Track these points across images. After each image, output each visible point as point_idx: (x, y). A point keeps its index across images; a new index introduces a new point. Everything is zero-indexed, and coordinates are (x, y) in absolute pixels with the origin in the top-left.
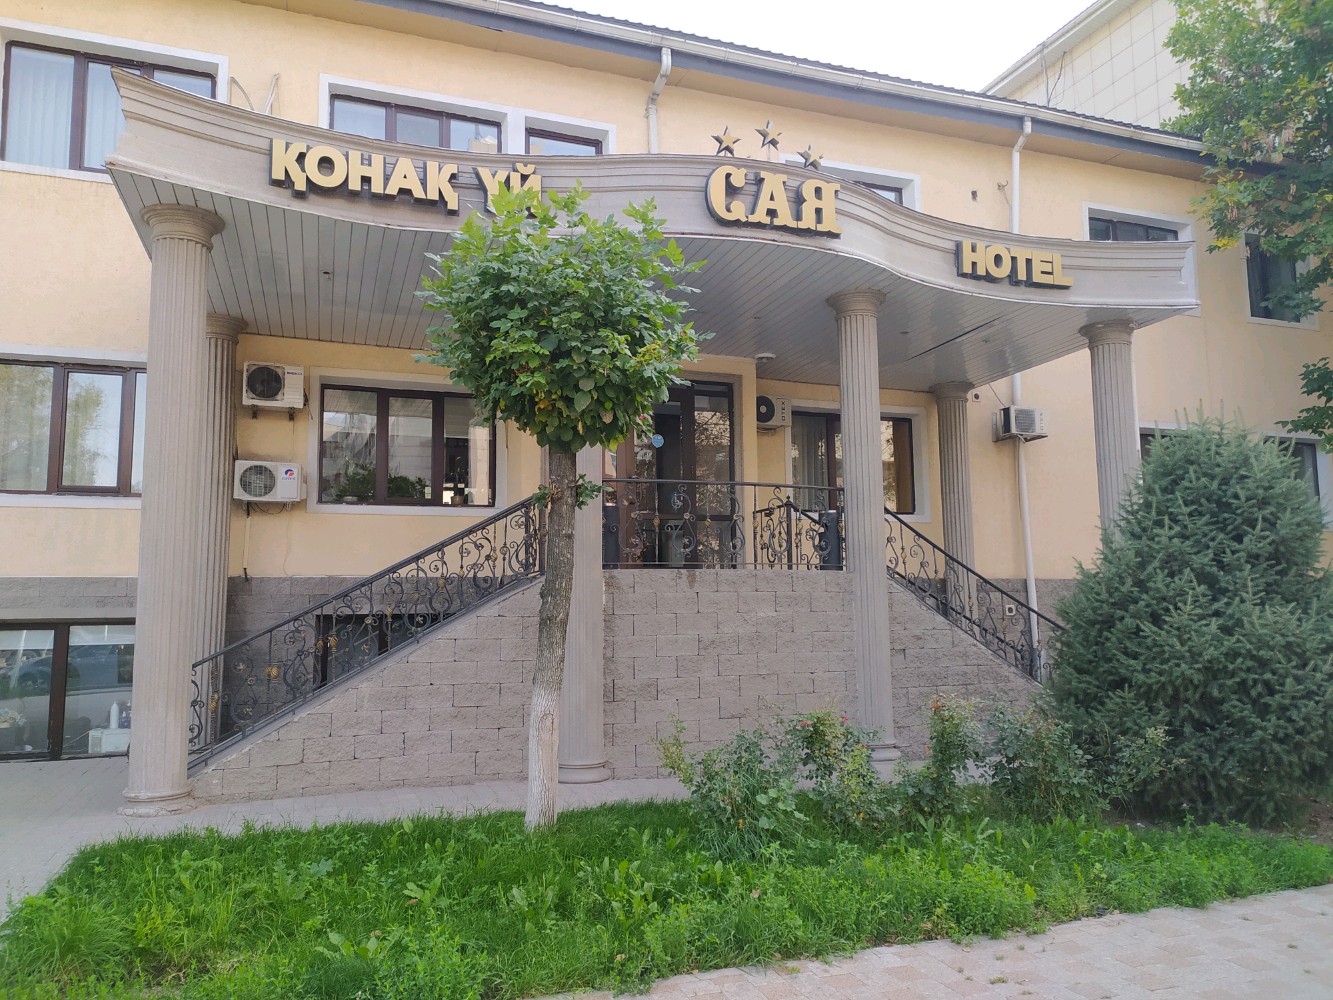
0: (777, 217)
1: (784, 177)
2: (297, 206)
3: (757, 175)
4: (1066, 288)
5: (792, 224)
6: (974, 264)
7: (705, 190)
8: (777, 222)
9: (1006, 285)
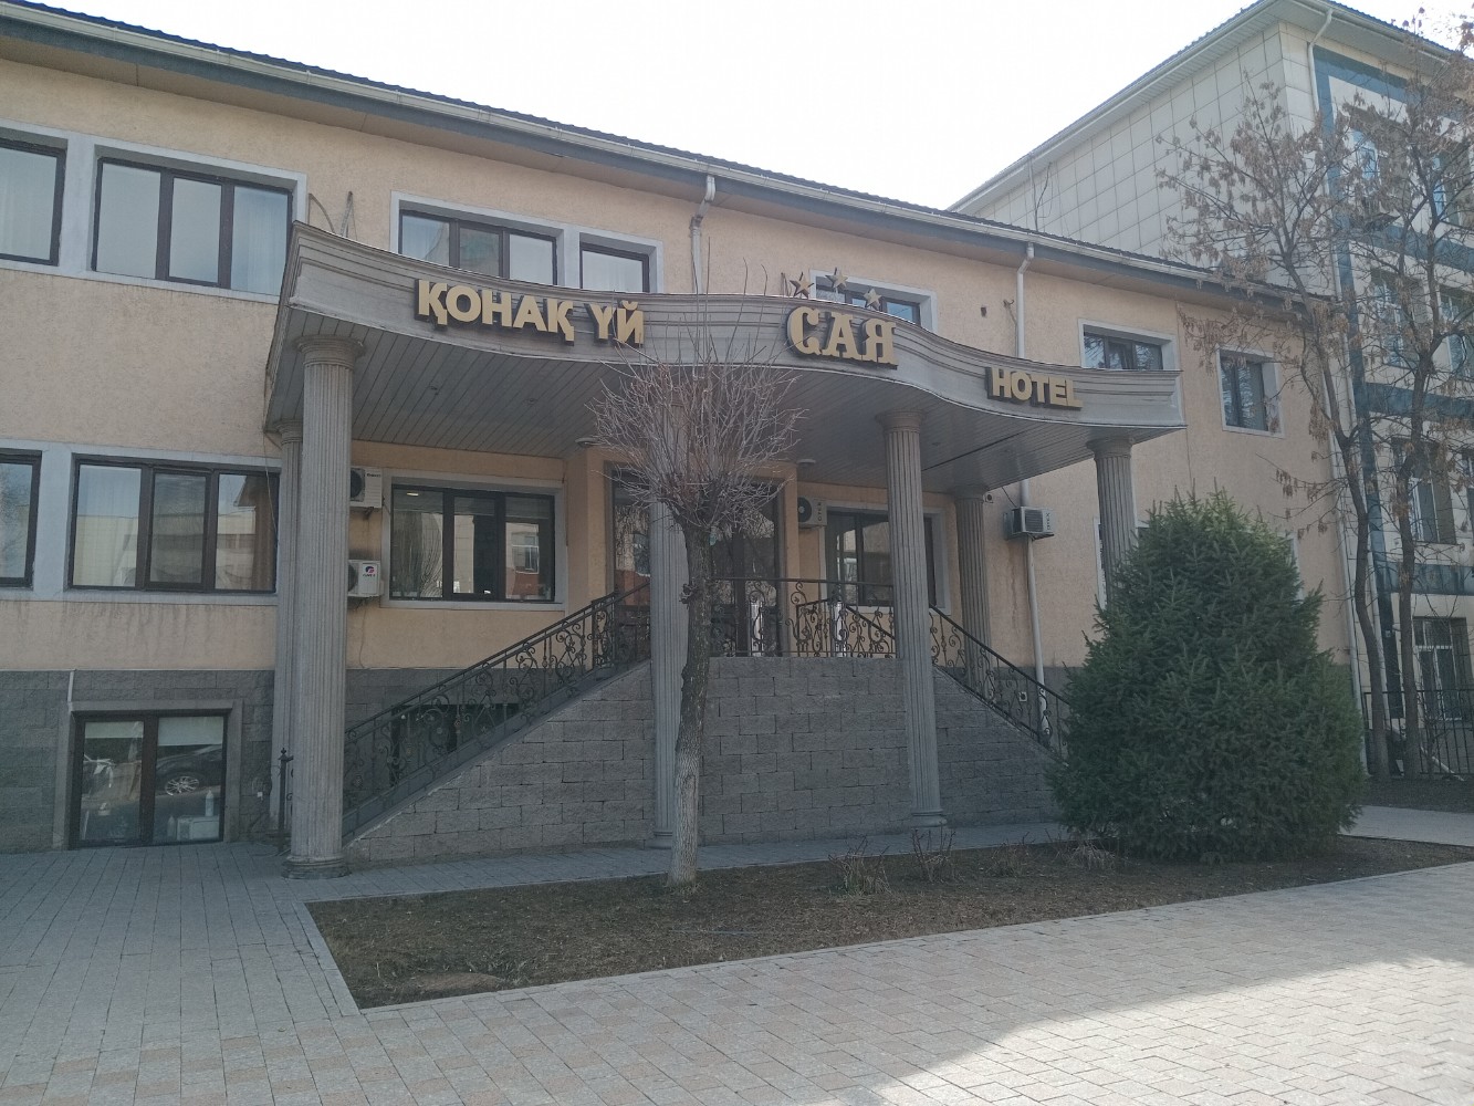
0: (845, 351)
1: (850, 317)
2: (439, 338)
3: (827, 314)
4: (1078, 409)
5: (858, 357)
6: (1002, 388)
7: (785, 327)
8: (845, 355)
9: (1027, 407)
